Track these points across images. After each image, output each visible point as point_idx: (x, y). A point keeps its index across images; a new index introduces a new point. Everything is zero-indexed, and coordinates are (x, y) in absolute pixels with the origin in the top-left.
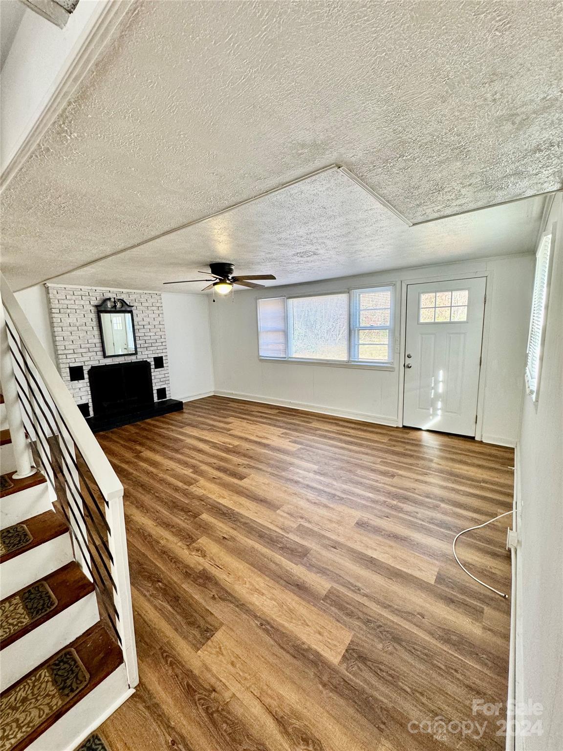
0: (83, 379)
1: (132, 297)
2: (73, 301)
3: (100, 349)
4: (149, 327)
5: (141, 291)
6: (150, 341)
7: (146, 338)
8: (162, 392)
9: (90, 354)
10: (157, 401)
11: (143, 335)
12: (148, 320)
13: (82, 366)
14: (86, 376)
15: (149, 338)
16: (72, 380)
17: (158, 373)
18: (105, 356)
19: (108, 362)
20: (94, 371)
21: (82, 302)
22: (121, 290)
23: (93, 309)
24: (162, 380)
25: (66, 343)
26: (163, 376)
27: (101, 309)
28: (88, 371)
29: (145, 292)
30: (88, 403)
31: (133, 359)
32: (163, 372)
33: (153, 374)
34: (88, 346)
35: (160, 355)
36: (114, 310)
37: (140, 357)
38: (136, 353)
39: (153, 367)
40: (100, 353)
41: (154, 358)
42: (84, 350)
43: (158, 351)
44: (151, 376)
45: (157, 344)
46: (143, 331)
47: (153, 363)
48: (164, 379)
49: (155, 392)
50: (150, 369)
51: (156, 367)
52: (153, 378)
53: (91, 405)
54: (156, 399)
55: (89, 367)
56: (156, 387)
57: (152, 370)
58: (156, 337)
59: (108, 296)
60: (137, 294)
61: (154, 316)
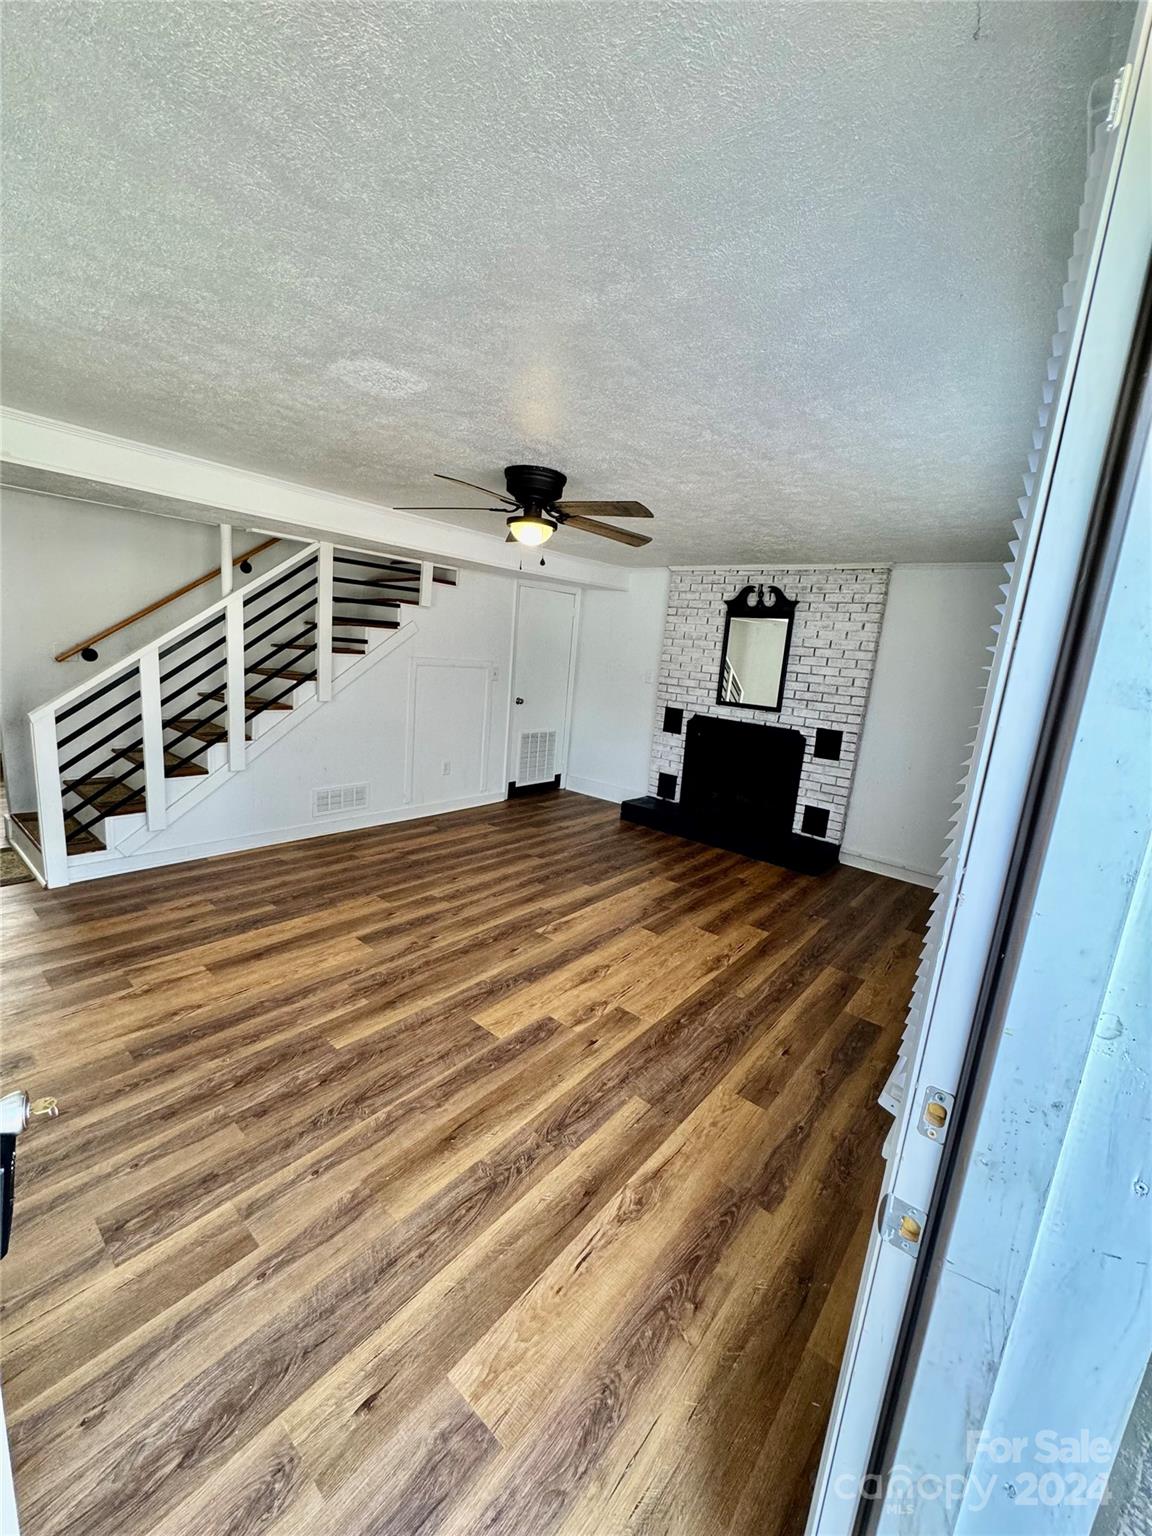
0: (679, 732)
1: (806, 582)
2: (698, 594)
3: (715, 685)
4: (828, 653)
5: (831, 566)
6: (821, 689)
7: (811, 679)
8: (817, 818)
9: (699, 692)
10: (799, 832)
11: (807, 670)
12: (831, 635)
13: (682, 711)
14: (684, 729)
15: (820, 679)
16: (665, 730)
17: (820, 769)
18: (720, 701)
19: (724, 713)
20: (698, 721)
21: (711, 596)
22: (786, 567)
23: (724, 608)
24: (825, 789)
25: (672, 666)
26: (832, 781)
27: (738, 608)
28: (688, 722)
29: (839, 566)
30: (676, 777)
31: (770, 719)
32: (834, 772)
33: (805, 767)
34: (700, 676)
35: (836, 727)
36: (761, 612)
37: (787, 720)
38: (778, 709)
39: (809, 749)
40: (714, 694)
41: (820, 731)
42: (692, 683)
43: (833, 717)
44: (799, 770)
45: (836, 699)
46: (812, 661)
47: (812, 741)
48: (833, 790)
49: (800, 810)
50: (802, 752)
51: (818, 754)
52: (803, 775)
53: (679, 781)
54: (797, 826)
55: (691, 716)
56: (806, 798)
57: (807, 758)
58: (840, 681)
59: (756, 581)
60: (821, 572)
61: (848, 626)
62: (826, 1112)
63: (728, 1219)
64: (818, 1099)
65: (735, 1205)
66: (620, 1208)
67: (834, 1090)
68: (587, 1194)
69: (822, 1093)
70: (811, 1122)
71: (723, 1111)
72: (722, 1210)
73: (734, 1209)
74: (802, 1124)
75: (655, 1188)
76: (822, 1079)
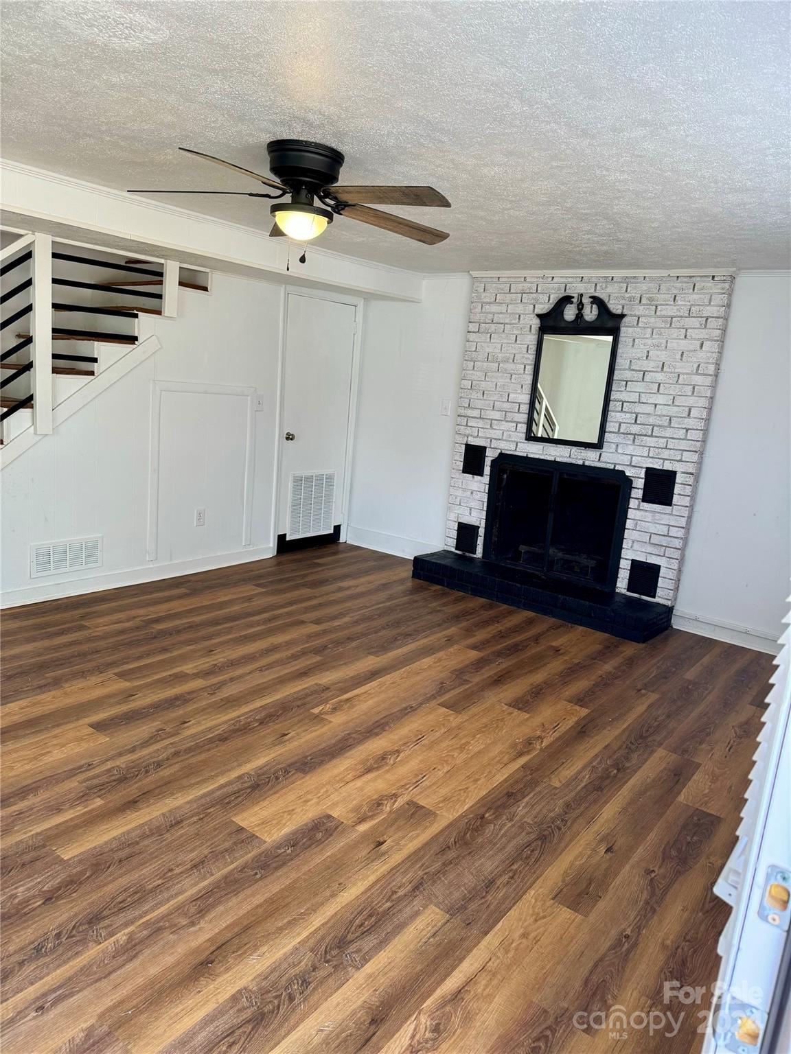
0: (481, 474)
1: (634, 291)
2: (505, 306)
3: (524, 417)
4: (660, 377)
5: (664, 273)
6: (651, 420)
7: (639, 408)
8: (645, 575)
9: (505, 426)
10: (624, 591)
11: (634, 397)
12: (663, 356)
13: (485, 448)
14: (487, 470)
15: (650, 409)
16: (464, 471)
17: (649, 517)
18: (531, 437)
19: (535, 451)
20: (505, 462)
21: (520, 309)
22: (609, 273)
23: (536, 323)
24: (655, 539)
25: (474, 395)
26: (663, 530)
27: (551, 323)
28: (492, 461)
29: (674, 273)
30: (479, 527)
31: (590, 458)
32: (666, 520)
33: (631, 514)
34: (506, 406)
35: (668, 466)
36: (580, 327)
37: (609, 458)
38: (598, 446)
39: (637, 493)
40: (523, 428)
41: (649, 471)
42: (497, 415)
43: (666, 454)
44: (625, 518)
45: (669, 433)
46: (640, 387)
47: (639, 483)
48: (664, 541)
49: (625, 565)
50: (628, 497)
51: (646, 498)
52: (629, 524)
53: (482, 532)
54: (622, 584)
55: (496, 454)
56: (633, 549)
57: (633, 503)
58: (673, 411)
59: (574, 291)
60: (652, 279)
61: (684, 344)
62: (655, 918)
63: (542, 1044)
64: (647, 903)
65: (549, 1028)
66: (413, 1037)
67: (665, 892)
68: (373, 1021)
69: (653, 894)
70: (639, 929)
71: (536, 920)
72: (534, 1035)
73: (548, 1033)
74: (628, 932)
75: (455, 1012)
76: (652, 880)
